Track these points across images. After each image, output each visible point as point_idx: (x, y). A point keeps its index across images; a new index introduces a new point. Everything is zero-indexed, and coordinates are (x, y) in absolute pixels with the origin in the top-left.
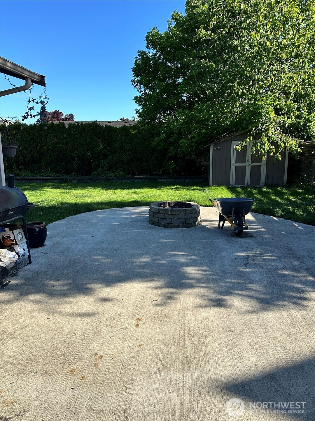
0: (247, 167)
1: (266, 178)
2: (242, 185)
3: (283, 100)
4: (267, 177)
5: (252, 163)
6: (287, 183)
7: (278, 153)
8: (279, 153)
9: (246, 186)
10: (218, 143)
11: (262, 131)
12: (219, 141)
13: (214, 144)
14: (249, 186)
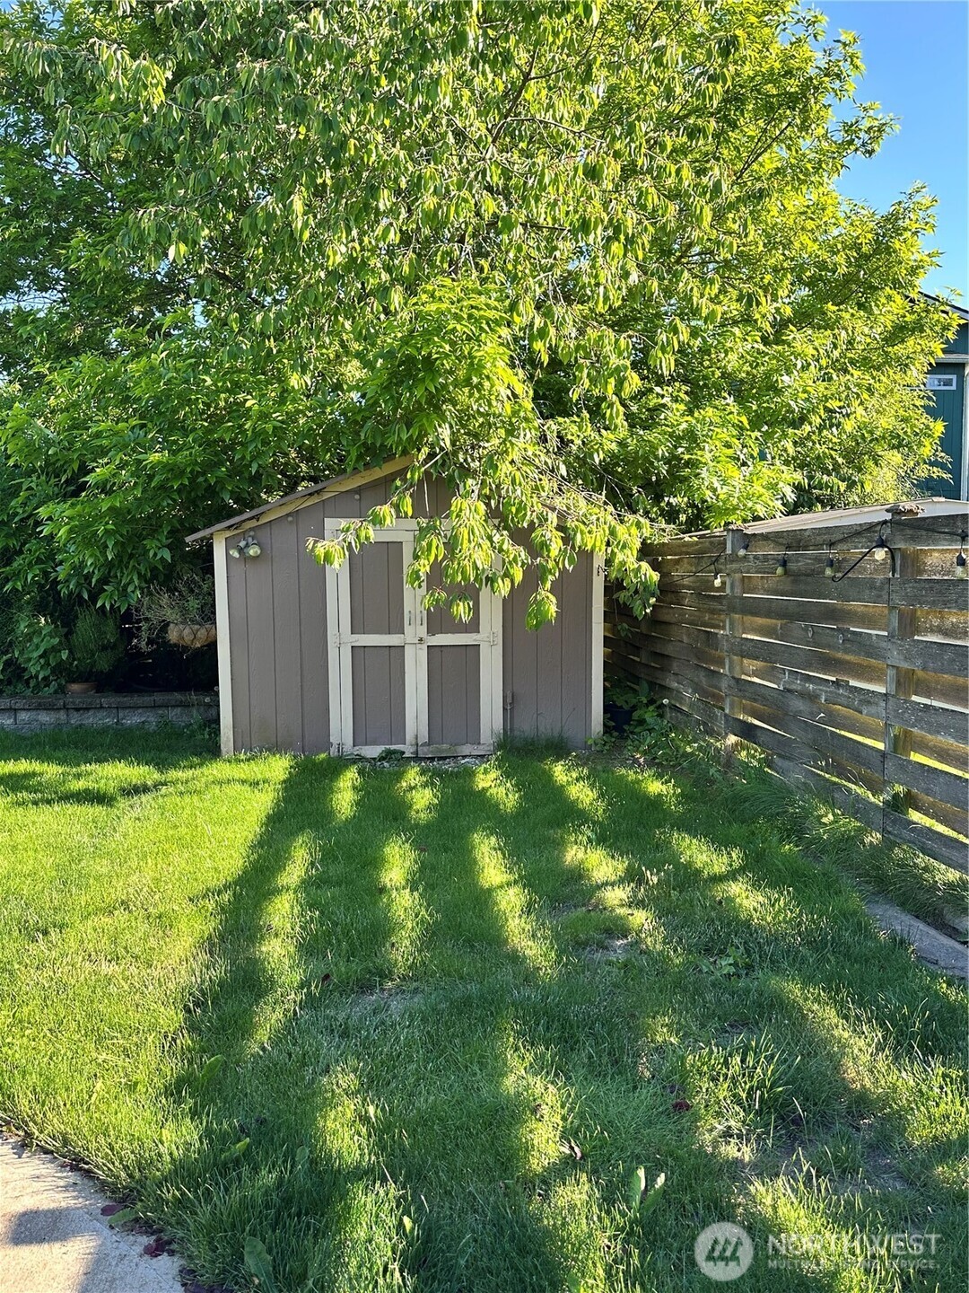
0: (409, 653)
1: (505, 709)
2: (393, 747)
3: (563, 317)
4: (509, 700)
5: (431, 631)
6: (607, 729)
7: (544, 583)
8: (548, 585)
9: (413, 749)
10: (251, 529)
11: (466, 472)
12: (257, 517)
13: (229, 528)
14: (425, 749)
